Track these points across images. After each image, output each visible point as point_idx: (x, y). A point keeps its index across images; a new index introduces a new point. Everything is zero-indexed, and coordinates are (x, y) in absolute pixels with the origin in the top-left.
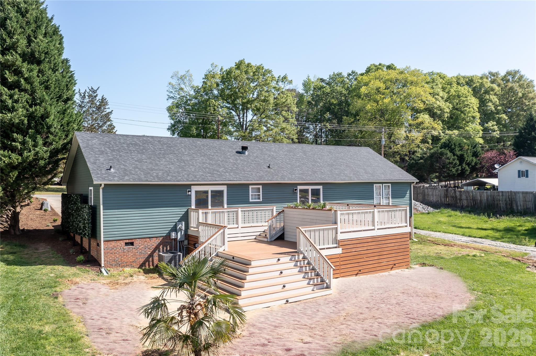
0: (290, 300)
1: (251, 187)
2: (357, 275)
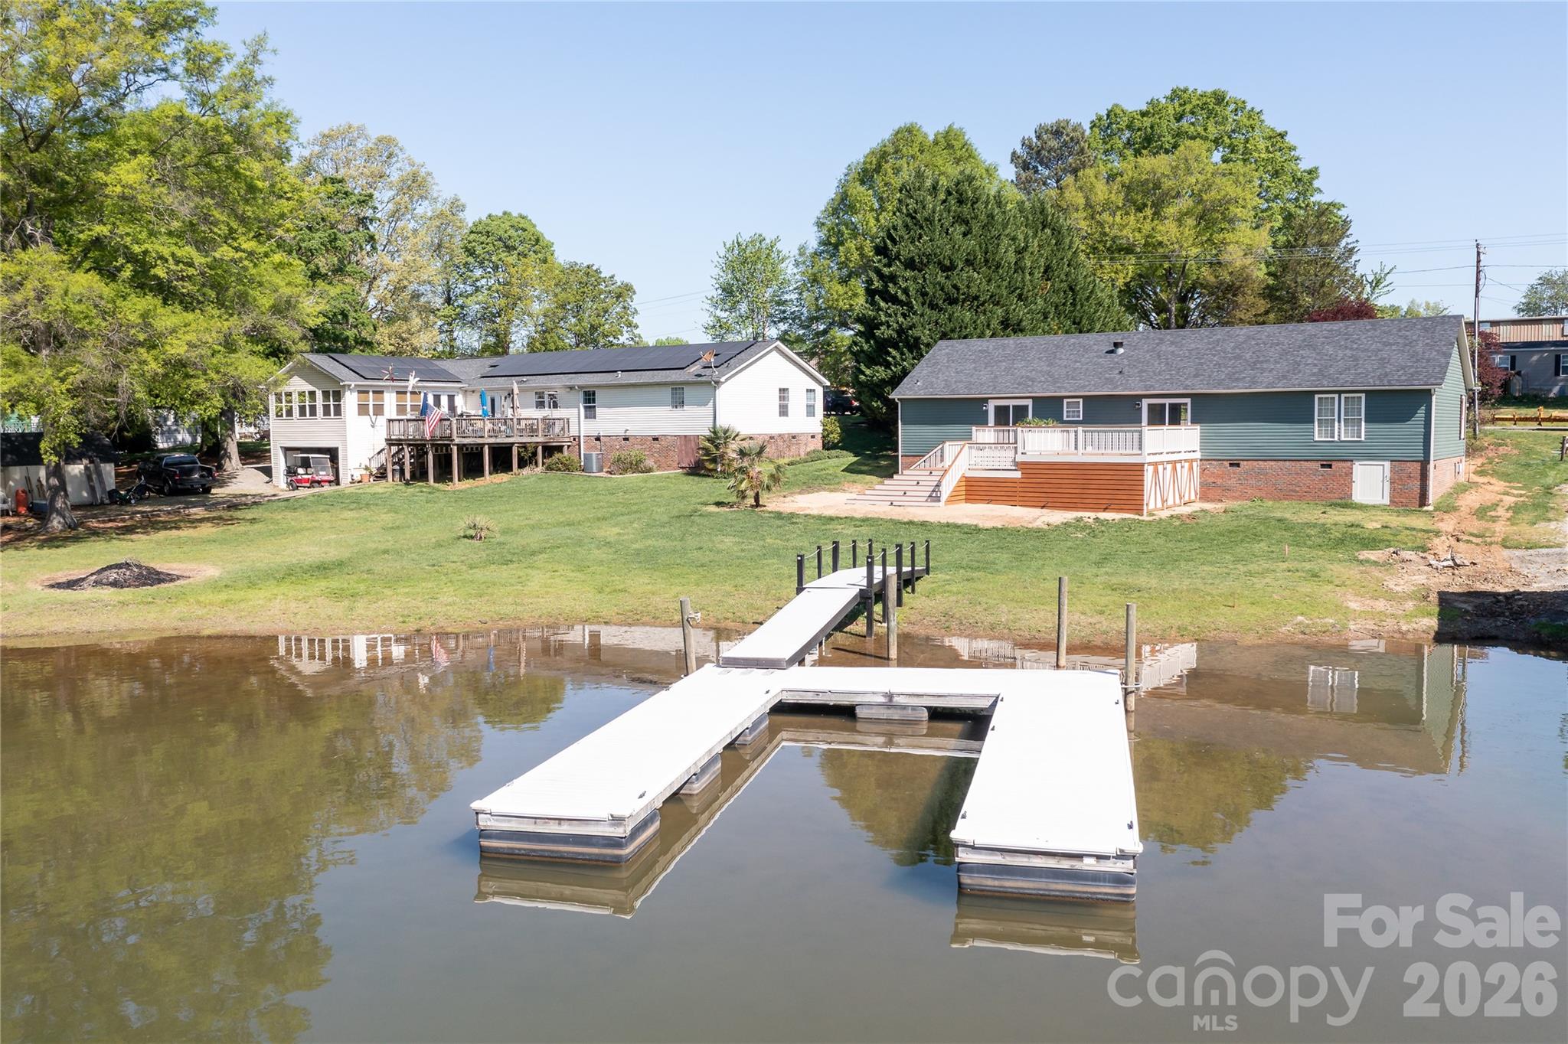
0: (894, 503)
1: (1065, 401)
2: (1043, 507)
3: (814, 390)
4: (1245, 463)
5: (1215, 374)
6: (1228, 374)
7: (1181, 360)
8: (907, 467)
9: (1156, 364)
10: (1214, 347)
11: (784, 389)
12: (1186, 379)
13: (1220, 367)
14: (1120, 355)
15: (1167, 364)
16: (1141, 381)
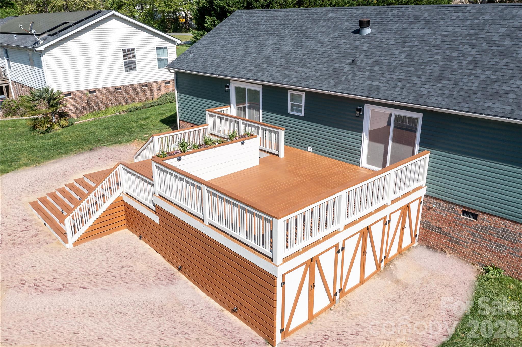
3: (166, 48)
4: (486, 217)
5: (465, 79)
6: (483, 82)
7: (428, 51)
8: (183, 128)
9: (397, 53)
10: (476, 33)
11: (129, 50)
12: (424, 83)
13: (475, 68)
14: (364, 37)
15: (409, 54)
16: (369, 78)
